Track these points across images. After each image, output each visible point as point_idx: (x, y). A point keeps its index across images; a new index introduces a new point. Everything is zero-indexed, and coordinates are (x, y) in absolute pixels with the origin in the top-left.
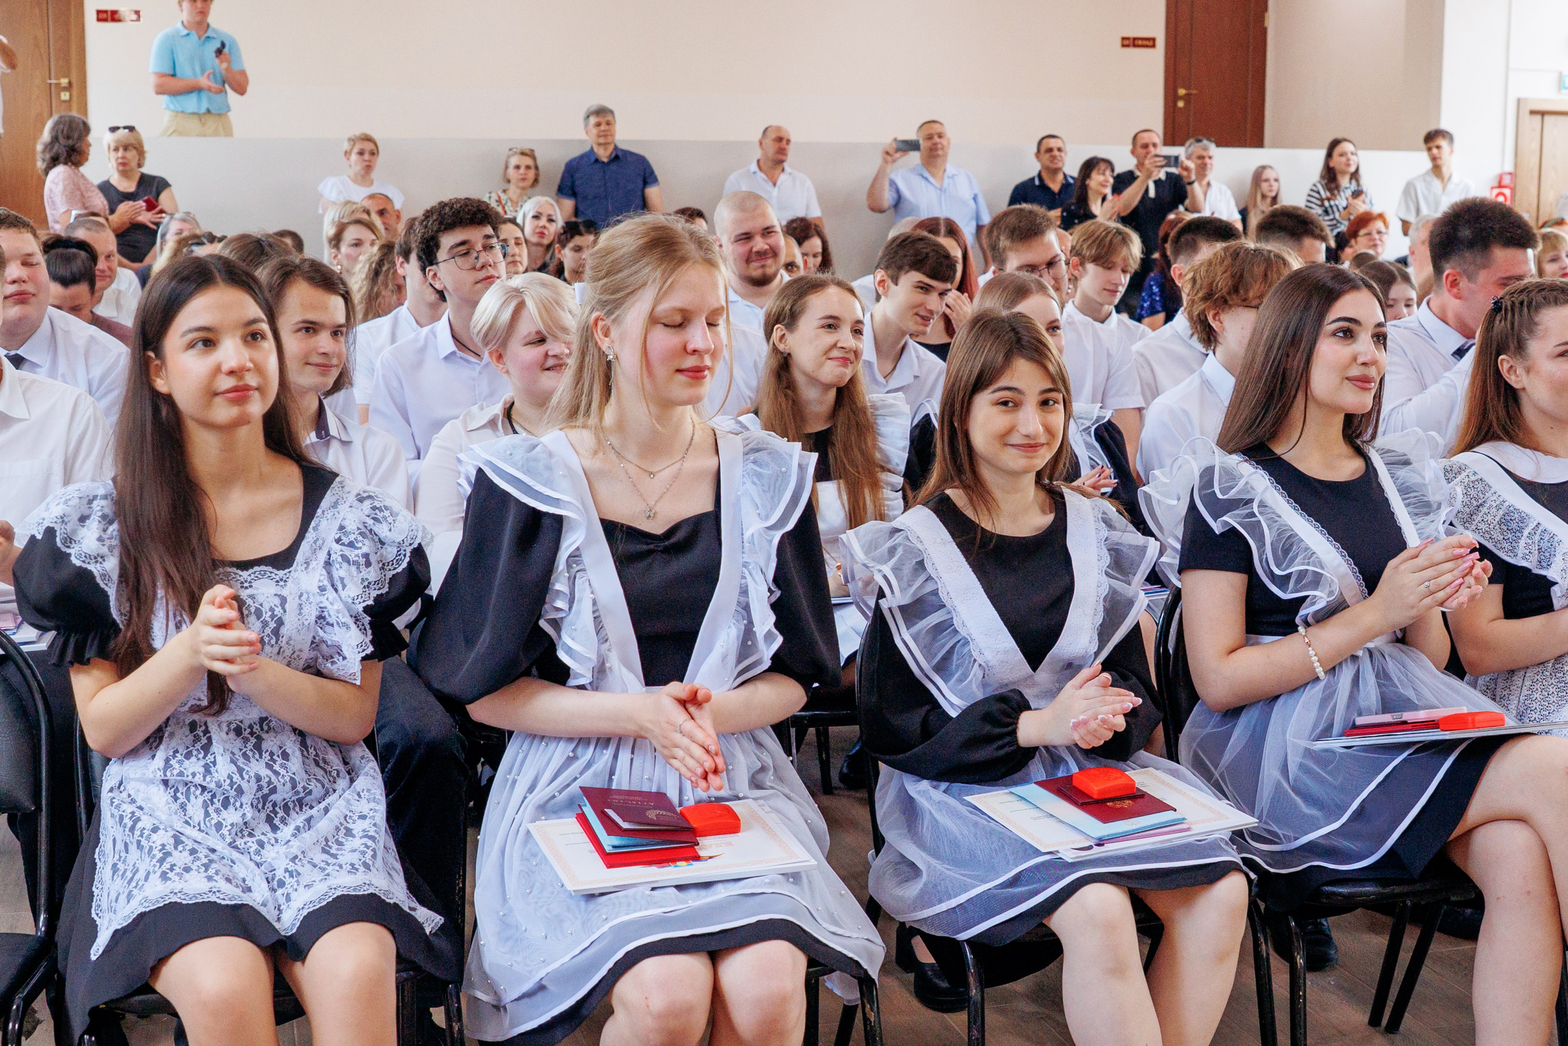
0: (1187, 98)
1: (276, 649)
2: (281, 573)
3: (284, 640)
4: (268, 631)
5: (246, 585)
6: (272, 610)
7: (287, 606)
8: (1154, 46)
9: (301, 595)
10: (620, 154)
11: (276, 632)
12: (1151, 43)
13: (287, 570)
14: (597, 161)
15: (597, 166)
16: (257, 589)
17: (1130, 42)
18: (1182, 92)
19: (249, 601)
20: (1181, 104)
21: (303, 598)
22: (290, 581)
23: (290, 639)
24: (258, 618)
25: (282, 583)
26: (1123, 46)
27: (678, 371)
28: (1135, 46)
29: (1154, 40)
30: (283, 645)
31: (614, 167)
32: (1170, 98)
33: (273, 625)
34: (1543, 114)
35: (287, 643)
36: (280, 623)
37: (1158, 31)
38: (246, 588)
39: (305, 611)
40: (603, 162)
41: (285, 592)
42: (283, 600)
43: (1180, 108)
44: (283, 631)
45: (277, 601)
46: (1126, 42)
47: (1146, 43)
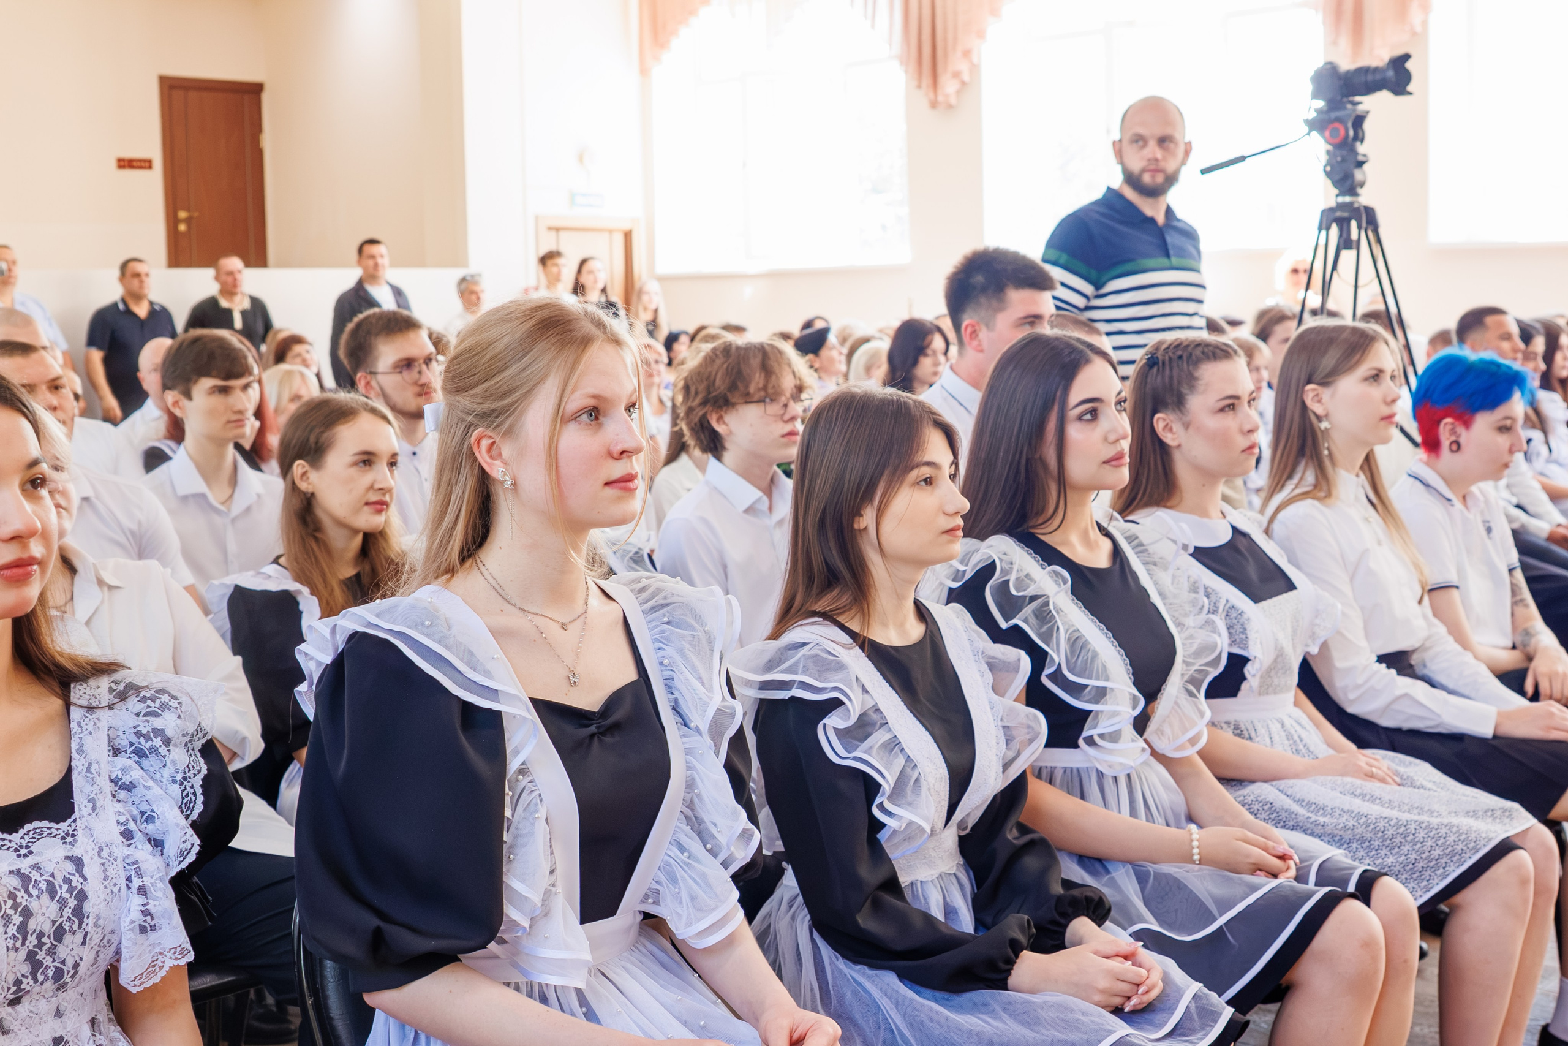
0: (188, 221)
1: (79, 937)
2: (63, 826)
3: (91, 921)
4: (67, 912)
5: (23, 851)
6: (67, 881)
7: (86, 871)
8: (150, 167)
9: (101, 850)
11: (79, 913)
12: (147, 164)
13: (69, 821)
16: (40, 854)
17: (126, 164)
18: (182, 214)
19: (35, 875)
20: (182, 227)
21: (105, 854)
22: (80, 832)
23: (98, 917)
24: (52, 899)
25: (69, 839)
26: (120, 167)
27: (607, 484)
28: (132, 167)
29: (150, 161)
30: (89, 929)
32: (172, 221)
33: (72, 903)
34: (558, 230)
35: (95, 925)
36: (82, 897)
37: (153, 150)
38: (25, 856)
39: (111, 873)
41: (77, 852)
42: (78, 862)
43: (183, 234)
44: (88, 907)
45: (70, 867)
46: (122, 163)
47: (143, 164)
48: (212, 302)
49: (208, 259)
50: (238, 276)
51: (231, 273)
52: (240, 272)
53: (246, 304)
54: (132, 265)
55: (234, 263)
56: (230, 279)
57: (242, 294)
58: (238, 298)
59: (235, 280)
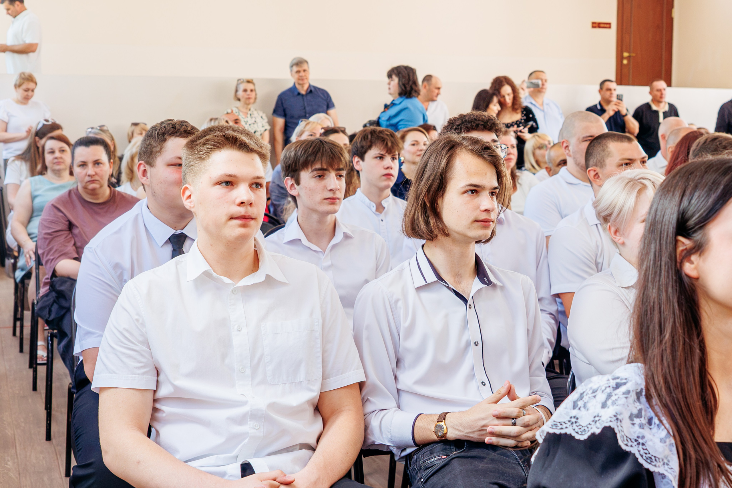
0: (629, 58)
8: (610, 27)
10: (313, 89)
12: (608, 26)
14: (299, 94)
15: (300, 97)
17: (597, 25)
18: (625, 54)
20: (625, 62)
26: (593, 27)
28: (599, 27)
29: (610, 24)
31: (309, 97)
32: (620, 58)
37: (613, 19)
40: (303, 95)
43: (625, 66)
46: (594, 25)
47: (606, 26)
48: (647, 106)
49: (647, 82)
50: (663, 92)
51: (659, 90)
52: (664, 89)
53: (666, 108)
54: (607, 83)
55: (661, 84)
56: (658, 94)
57: (665, 102)
58: (662, 105)
59: (662, 94)
